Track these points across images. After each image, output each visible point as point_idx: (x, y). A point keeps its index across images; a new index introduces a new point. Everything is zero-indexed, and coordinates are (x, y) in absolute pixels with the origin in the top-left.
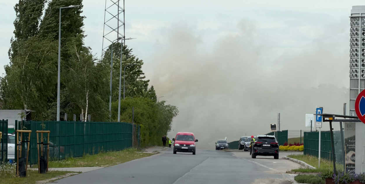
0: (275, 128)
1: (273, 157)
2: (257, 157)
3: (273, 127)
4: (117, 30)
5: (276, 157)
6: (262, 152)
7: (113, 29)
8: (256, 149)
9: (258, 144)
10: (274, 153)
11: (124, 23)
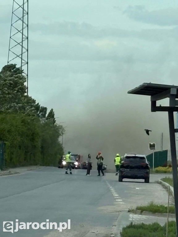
0: (153, 148)
1: (143, 180)
2: (124, 180)
3: (152, 146)
4: (20, 56)
5: (147, 181)
6: (129, 175)
7: (17, 55)
8: (123, 171)
9: (125, 165)
10: (144, 175)
11: (28, 49)
